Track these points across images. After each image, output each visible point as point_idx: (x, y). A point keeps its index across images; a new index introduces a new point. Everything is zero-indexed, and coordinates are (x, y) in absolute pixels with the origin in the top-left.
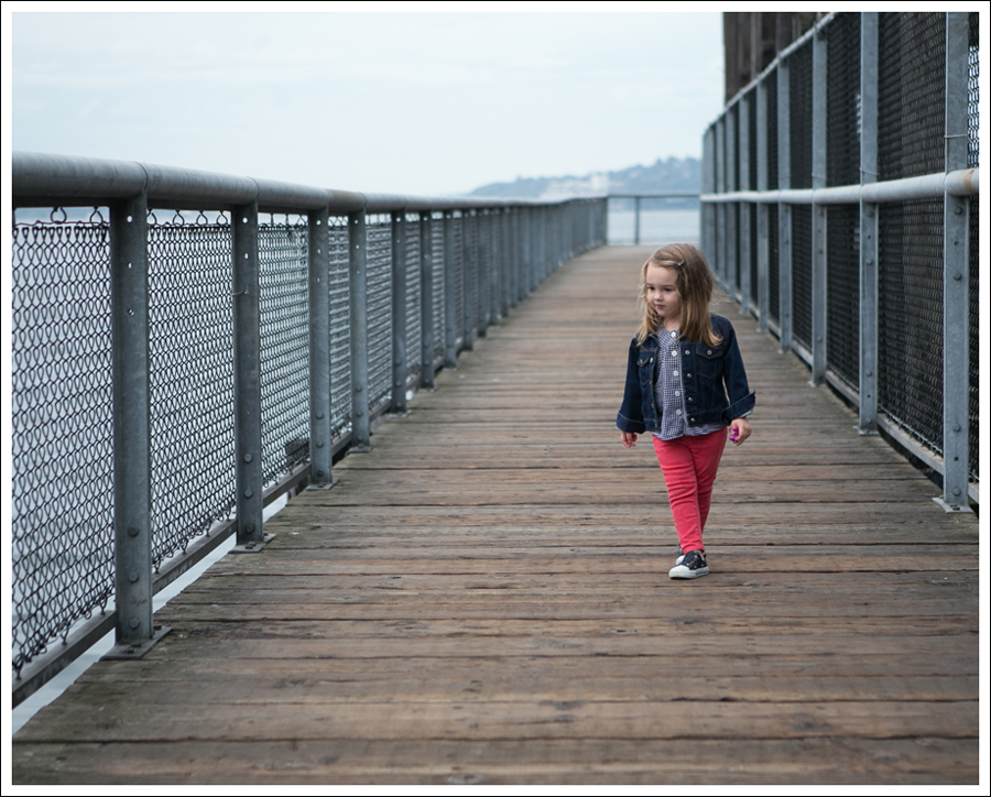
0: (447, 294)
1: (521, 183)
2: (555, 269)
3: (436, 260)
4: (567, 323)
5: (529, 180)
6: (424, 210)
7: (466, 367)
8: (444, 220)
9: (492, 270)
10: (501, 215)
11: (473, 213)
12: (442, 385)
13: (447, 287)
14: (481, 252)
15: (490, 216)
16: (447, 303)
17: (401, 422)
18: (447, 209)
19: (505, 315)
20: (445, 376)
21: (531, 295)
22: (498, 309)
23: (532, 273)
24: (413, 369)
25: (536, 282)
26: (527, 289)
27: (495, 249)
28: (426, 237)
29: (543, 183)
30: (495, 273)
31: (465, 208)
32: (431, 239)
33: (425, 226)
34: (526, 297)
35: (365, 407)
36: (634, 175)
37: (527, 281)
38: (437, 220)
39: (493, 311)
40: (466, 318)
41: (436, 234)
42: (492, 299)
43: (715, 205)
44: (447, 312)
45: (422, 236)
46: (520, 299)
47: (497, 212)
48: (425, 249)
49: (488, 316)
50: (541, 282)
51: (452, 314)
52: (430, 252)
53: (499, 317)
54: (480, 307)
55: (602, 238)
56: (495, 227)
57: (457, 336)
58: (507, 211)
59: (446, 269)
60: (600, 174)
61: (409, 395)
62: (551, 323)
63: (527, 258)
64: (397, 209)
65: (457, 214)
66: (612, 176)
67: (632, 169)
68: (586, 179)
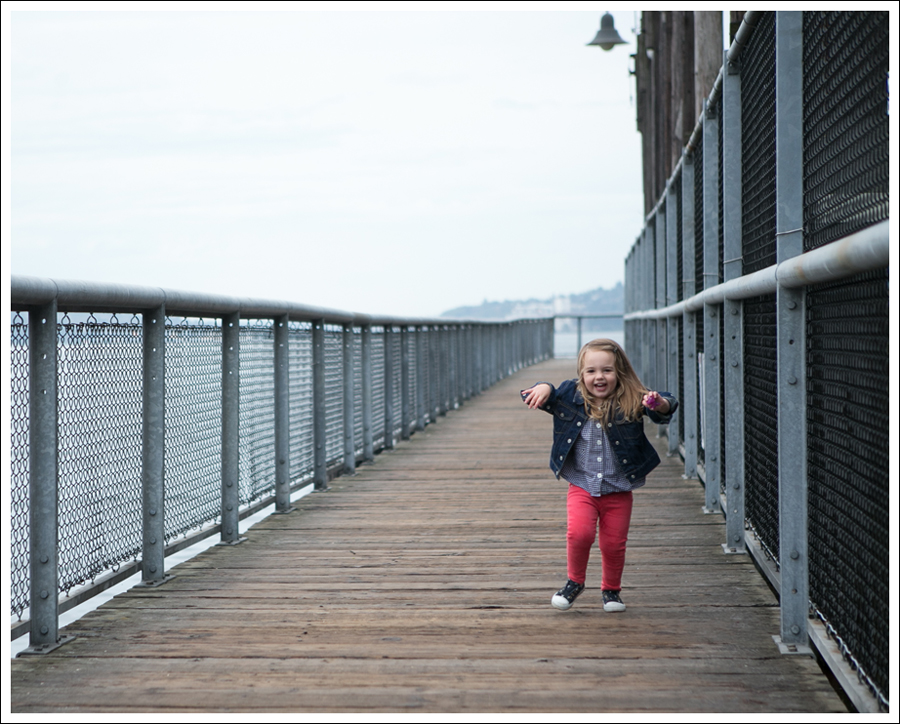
0: (418, 381)
1: (487, 306)
2: (506, 376)
3: (411, 358)
4: (506, 408)
5: (496, 304)
6: (404, 325)
7: (431, 431)
8: (416, 332)
9: (450, 370)
10: (457, 331)
11: (436, 328)
12: (414, 440)
13: (418, 377)
14: (442, 356)
15: (449, 331)
16: (418, 389)
17: (391, 454)
18: (418, 325)
19: (461, 404)
20: (417, 435)
21: (482, 393)
22: (456, 399)
23: (483, 376)
24: (398, 426)
25: (488, 383)
26: (480, 388)
27: (453, 355)
28: (405, 343)
29: (508, 305)
30: (453, 372)
31: (430, 325)
32: (408, 344)
33: (403, 335)
34: (478, 394)
35: (370, 439)
36: (595, 298)
37: (480, 381)
38: (411, 332)
39: (451, 400)
40: (431, 401)
41: (411, 341)
42: (451, 391)
43: (636, 321)
44: (418, 393)
45: (402, 341)
46: (473, 395)
47: (454, 328)
48: (404, 350)
49: (447, 404)
50: (492, 384)
51: (422, 396)
52: (407, 352)
53: (456, 406)
54: (442, 395)
55: (548, 351)
56: (453, 338)
57: (426, 412)
58: (463, 327)
59: (418, 365)
60: (562, 297)
61: (394, 442)
62: (494, 408)
63: (479, 364)
64: (387, 324)
65: (425, 329)
66: (574, 298)
67: (593, 292)
68: (549, 302)
